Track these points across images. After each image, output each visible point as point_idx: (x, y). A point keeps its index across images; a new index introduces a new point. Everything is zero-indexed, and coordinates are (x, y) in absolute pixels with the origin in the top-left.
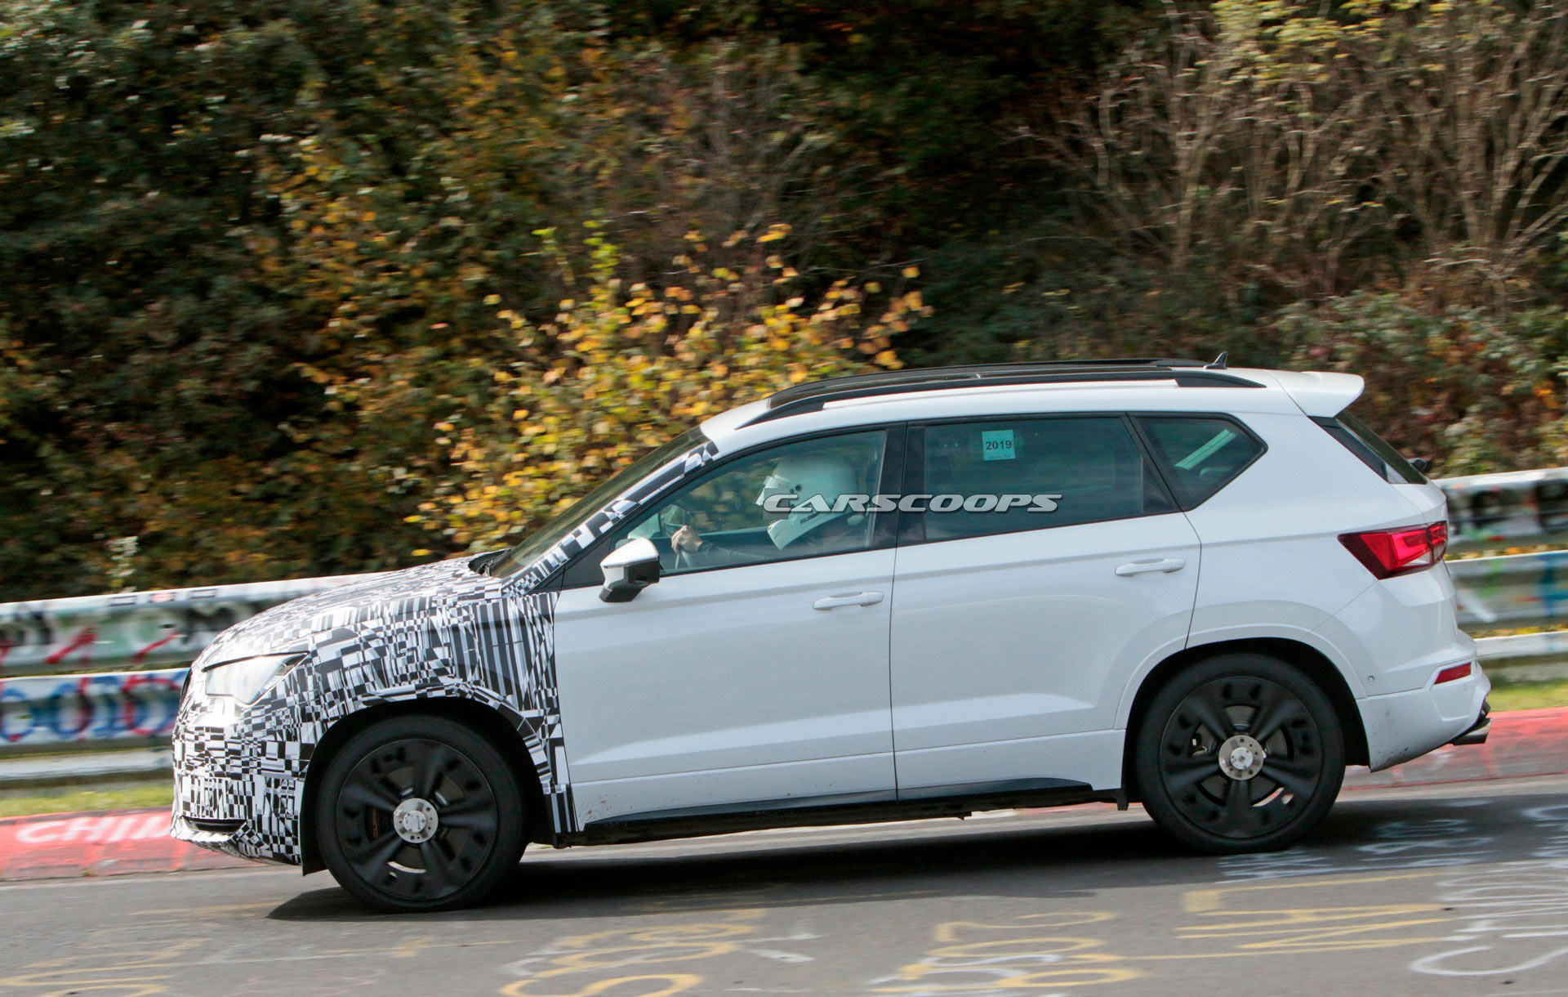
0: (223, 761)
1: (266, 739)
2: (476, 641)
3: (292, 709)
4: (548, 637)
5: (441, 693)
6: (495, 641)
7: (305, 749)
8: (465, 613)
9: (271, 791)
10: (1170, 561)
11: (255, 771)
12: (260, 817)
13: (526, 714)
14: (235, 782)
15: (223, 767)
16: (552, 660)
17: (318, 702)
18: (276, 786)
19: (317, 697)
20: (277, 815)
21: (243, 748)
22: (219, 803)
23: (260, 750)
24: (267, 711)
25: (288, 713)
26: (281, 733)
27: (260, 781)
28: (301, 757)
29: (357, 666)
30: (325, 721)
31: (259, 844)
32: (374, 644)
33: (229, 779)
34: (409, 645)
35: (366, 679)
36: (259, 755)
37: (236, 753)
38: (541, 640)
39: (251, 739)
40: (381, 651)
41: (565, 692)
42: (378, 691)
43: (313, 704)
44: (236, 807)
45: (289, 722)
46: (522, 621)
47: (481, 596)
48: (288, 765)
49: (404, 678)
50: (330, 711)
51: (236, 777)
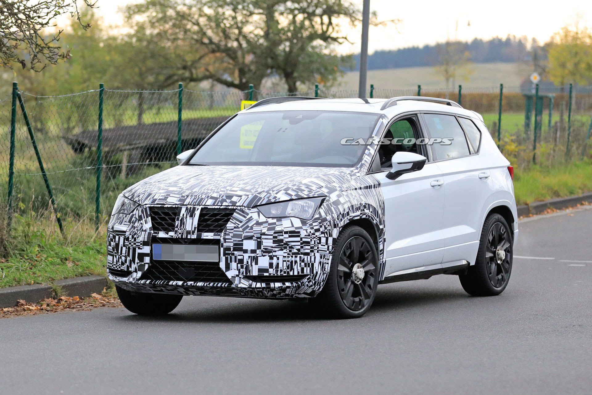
0: (299, 247)
1: (321, 236)
3: (330, 222)
5: (364, 217)
7: (334, 239)
8: (358, 181)
9: (322, 260)
11: (316, 251)
12: (317, 273)
13: (381, 227)
14: (306, 257)
15: (298, 250)
18: (324, 258)
19: (338, 217)
20: (323, 272)
21: (311, 240)
22: (295, 267)
23: (318, 241)
24: (320, 223)
25: (329, 224)
26: (327, 233)
27: (318, 255)
28: (333, 245)
31: (311, 286)
33: (302, 256)
35: (349, 210)
36: (318, 243)
37: (308, 243)
38: (380, 195)
39: (315, 236)
41: (387, 218)
42: (352, 214)
43: (337, 219)
44: (305, 269)
45: (329, 228)
46: (374, 186)
47: (355, 175)
48: (328, 247)
49: (358, 209)
50: (341, 223)
51: (307, 254)
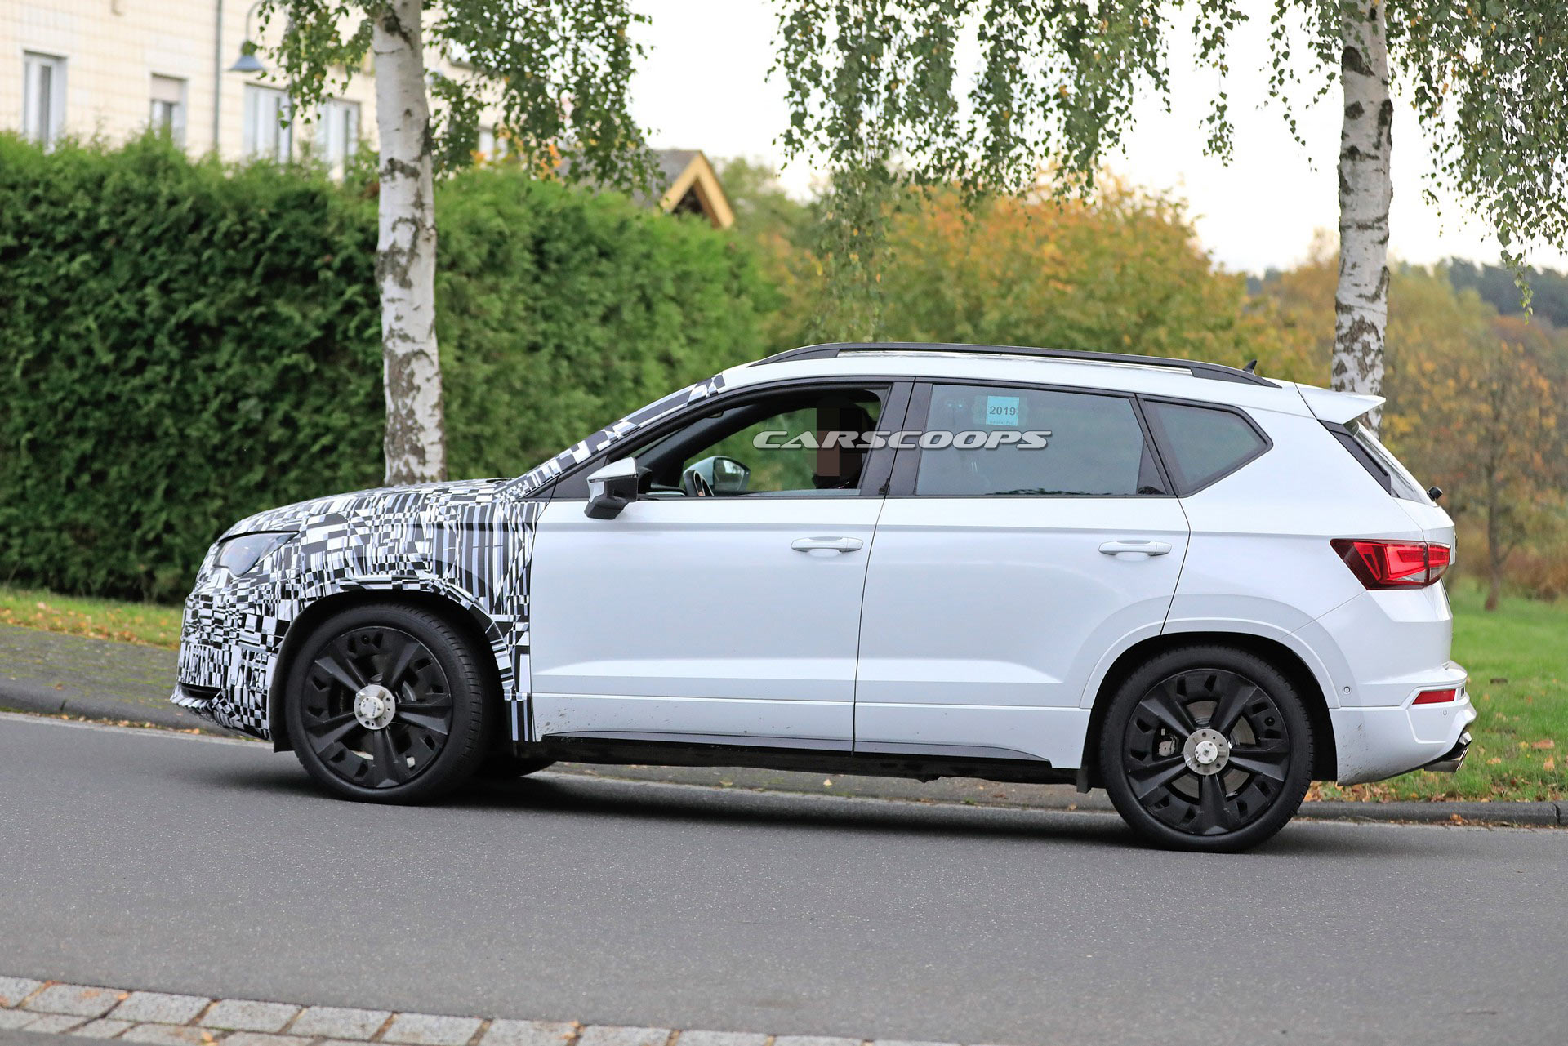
0: (209, 629)
1: (246, 611)
2: (458, 540)
3: (274, 584)
4: (527, 545)
5: (416, 587)
6: (476, 543)
7: (281, 626)
8: (453, 512)
9: (246, 663)
10: (1155, 545)
11: (234, 641)
12: (233, 687)
13: (495, 618)
14: (216, 650)
15: (209, 634)
16: (528, 567)
17: (298, 581)
18: (251, 659)
19: (298, 575)
20: (248, 688)
21: (227, 617)
22: (202, 669)
23: (240, 622)
24: (253, 585)
25: (270, 588)
26: (260, 606)
27: (237, 652)
28: (276, 633)
29: (340, 550)
30: (303, 600)
31: (231, 715)
32: (360, 531)
33: (211, 647)
34: (393, 536)
35: (347, 564)
36: (239, 626)
37: (219, 622)
38: (520, 546)
39: (234, 610)
40: (366, 539)
41: (536, 601)
42: (355, 577)
43: (293, 582)
44: (214, 674)
45: (269, 597)
46: (505, 527)
47: (474, 498)
48: (264, 639)
49: (382, 567)
50: (308, 591)
51: (218, 645)
